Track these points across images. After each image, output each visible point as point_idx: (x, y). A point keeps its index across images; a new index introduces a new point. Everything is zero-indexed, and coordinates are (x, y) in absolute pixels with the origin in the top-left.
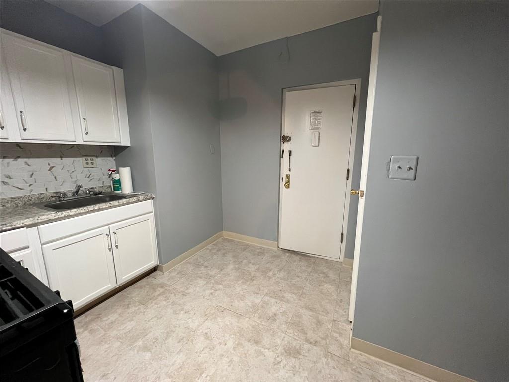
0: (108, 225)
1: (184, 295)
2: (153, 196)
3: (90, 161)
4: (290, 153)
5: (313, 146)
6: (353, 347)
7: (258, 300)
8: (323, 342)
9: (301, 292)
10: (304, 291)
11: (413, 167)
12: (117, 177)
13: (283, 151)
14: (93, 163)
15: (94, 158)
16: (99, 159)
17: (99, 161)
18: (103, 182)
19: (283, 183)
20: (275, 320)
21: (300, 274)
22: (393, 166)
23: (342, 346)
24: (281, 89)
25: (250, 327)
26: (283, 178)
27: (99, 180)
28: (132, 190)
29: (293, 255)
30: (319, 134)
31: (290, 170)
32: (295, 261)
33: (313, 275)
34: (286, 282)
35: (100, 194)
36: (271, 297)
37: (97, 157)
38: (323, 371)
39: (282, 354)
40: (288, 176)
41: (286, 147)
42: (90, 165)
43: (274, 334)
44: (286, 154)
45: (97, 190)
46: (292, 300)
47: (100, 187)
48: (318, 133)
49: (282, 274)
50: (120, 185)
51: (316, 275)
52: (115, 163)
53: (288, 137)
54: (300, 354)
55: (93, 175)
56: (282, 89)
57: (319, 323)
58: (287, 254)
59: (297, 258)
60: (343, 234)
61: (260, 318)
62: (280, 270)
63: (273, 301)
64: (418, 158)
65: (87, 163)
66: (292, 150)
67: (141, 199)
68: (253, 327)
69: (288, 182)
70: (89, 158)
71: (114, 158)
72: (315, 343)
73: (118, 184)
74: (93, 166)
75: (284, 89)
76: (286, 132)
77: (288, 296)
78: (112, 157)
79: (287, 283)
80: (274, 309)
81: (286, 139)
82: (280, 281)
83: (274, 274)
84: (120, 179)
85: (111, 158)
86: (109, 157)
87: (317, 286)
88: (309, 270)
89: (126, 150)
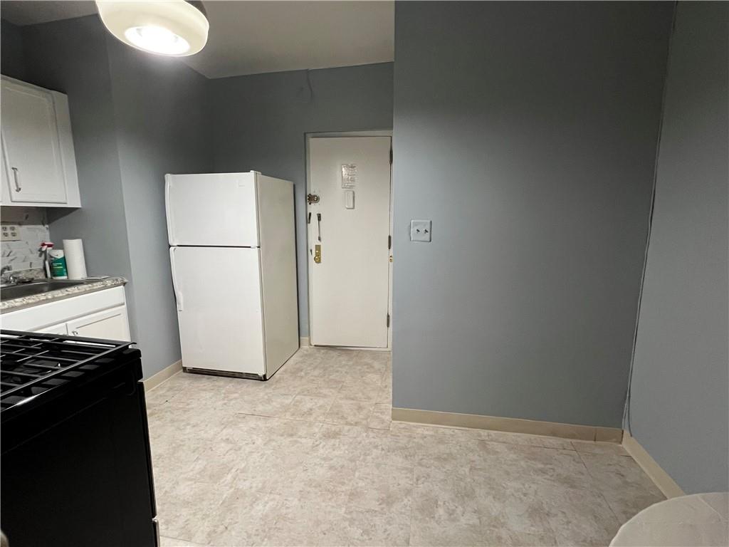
0: (64, 322)
1: (185, 411)
2: (126, 281)
3: (9, 232)
4: (319, 217)
5: (348, 209)
6: (393, 419)
7: (288, 401)
8: (364, 422)
9: (340, 385)
10: (345, 384)
11: (429, 231)
12: (59, 254)
13: (310, 214)
14: (14, 235)
15: (15, 226)
16: (24, 227)
17: (23, 230)
18: (31, 263)
19: (312, 257)
20: (311, 414)
21: (340, 369)
22: (413, 230)
23: (383, 421)
24: (303, 135)
25: (282, 425)
26: (311, 251)
27: (24, 261)
28: (86, 275)
29: (331, 352)
30: (354, 193)
31: (319, 239)
32: (333, 357)
33: (354, 369)
34: (322, 379)
35: (30, 282)
36: (305, 395)
37: (20, 224)
38: (363, 442)
39: (321, 438)
40: (318, 248)
41: (314, 209)
42: (10, 237)
43: (311, 425)
44: (314, 219)
45: (22, 276)
46: (330, 394)
47: (27, 271)
48: (351, 192)
49: (316, 372)
50: (66, 267)
51: (359, 367)
52: (48, 233)
53: (315, 196)
54: (340, 435)
55: (16, 253)
56: (305, 134)
57: (360, 408)
58: (323, 351)
59: (334, 354)
60: (388, 316)
61: (293, 415)
62: (315, 368)
63: (307, 398)
64: (431, 222)
65: (6, 235)
66: (321, 213)
67: (109, 285)
68: (285, 424)
69: (318, 255)
70: (8, 227)
71: (47, 226)
72: (356, 424)
73: (60, 265)
74: (14, 238)
75: (307, 135)
76: (313, 190)
77: (325, 391)
78: (44, 225)
79: (324, 380)
80: (309, 405)
81: (311, 199)
82: (315, 379)
83: (306, 374)
84: (64, 258)
85: (41, 227)
86: (40, 224)
87: (360, 377)
88: (351, 363)
89: (71, 214)
